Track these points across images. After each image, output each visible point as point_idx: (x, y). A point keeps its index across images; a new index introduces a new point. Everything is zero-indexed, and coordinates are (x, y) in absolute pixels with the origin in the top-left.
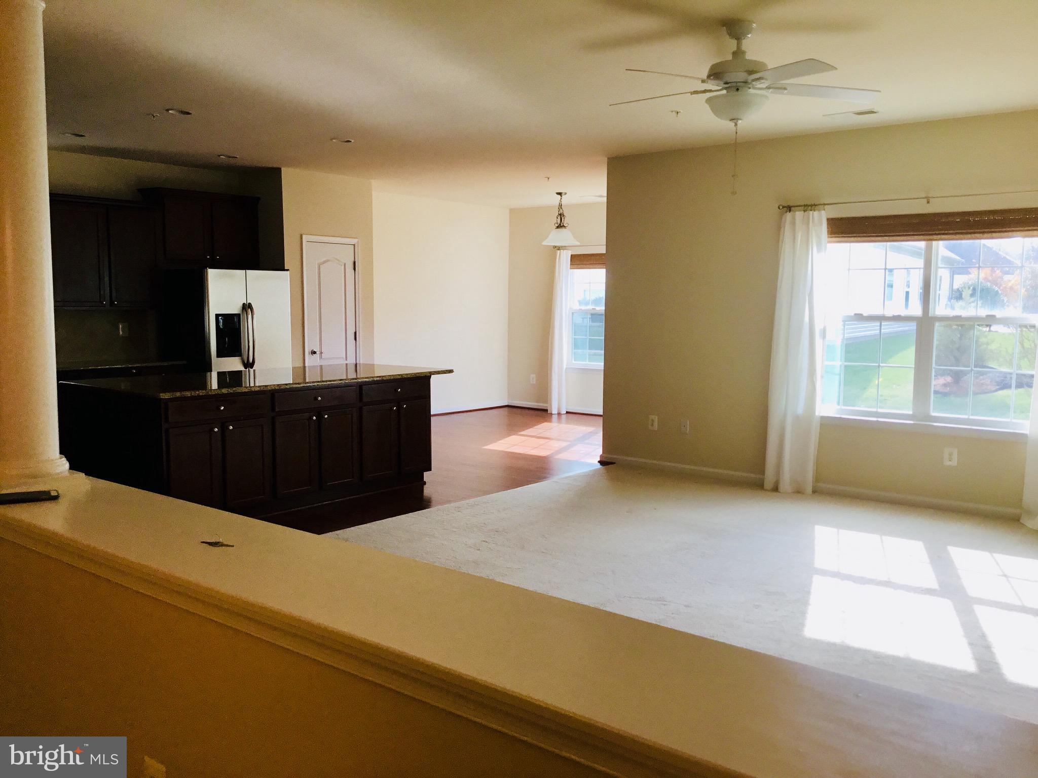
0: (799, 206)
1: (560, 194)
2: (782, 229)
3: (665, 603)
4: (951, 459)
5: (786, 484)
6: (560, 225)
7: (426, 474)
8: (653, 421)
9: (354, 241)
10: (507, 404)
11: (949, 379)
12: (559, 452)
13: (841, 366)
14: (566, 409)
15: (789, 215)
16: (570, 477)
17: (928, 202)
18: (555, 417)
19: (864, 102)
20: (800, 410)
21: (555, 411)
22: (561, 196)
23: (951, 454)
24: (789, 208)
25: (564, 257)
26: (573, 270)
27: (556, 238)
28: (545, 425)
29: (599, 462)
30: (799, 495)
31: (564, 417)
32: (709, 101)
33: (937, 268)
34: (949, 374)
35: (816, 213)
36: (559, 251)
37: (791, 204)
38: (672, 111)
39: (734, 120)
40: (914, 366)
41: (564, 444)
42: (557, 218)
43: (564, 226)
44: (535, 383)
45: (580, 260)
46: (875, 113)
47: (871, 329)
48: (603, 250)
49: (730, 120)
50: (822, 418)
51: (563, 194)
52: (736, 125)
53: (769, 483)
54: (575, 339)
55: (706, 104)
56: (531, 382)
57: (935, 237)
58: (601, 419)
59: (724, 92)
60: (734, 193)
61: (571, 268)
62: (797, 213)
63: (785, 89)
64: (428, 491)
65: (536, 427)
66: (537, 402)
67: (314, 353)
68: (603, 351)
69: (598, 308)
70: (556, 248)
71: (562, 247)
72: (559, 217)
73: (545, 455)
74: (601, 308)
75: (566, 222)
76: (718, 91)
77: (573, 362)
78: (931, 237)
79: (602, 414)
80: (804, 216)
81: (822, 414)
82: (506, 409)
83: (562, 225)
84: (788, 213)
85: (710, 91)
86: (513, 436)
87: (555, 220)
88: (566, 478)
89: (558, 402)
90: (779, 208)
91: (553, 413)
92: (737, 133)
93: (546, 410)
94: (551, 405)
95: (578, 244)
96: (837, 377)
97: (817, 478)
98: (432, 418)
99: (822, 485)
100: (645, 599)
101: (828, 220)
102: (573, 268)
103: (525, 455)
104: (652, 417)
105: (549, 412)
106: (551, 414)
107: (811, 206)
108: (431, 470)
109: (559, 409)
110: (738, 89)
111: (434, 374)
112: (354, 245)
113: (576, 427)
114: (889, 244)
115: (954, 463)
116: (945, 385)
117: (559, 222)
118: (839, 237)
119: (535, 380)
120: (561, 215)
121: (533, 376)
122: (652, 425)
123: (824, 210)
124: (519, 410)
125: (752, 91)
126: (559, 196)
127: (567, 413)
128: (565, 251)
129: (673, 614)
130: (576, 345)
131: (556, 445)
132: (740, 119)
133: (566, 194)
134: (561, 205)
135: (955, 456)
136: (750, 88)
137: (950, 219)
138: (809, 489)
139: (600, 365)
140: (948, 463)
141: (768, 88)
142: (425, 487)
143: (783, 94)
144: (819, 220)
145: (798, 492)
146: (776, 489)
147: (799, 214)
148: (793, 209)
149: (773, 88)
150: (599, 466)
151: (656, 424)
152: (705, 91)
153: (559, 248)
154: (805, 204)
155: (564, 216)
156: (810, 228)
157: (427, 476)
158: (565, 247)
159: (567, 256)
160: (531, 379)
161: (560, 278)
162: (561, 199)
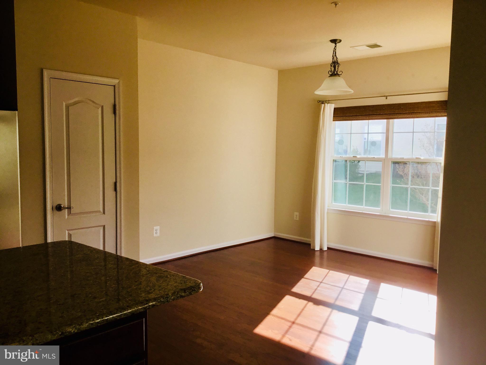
1: (334, 41)
9: (115, 82)
10: (273, 236)
14: (328, 245)
18: (317, 254)
21: (317, 248)
22: (336, 44)
25: (328, 111)
31: (325, 254)
36: (323, 105)
42: (331, 66)
43: (337, 74)
44: (298, 219)
45: (342, 113)
51: (338, 41)
56: (295, 219)
61: (333, 120)
66: (300, 236)
67: (59, 208)
70: (322, 102)
71: (326, 101)
72: (333, 65)
77: (334, 203)
83: (335, 73)
87: (328, 68)
93: (310, 245)
106: (314, 250)
109: (321, 246)
112: (114, 86)
119: (298, 217)
120: (335, 63)
121: (296, 214)
128: (329, 105)
133: (340, 41)
134: (336, 53)
155: (338, 63)
159: (330, 110)
160: (295, 216)
161: (324, 129)
162: (335, 46)
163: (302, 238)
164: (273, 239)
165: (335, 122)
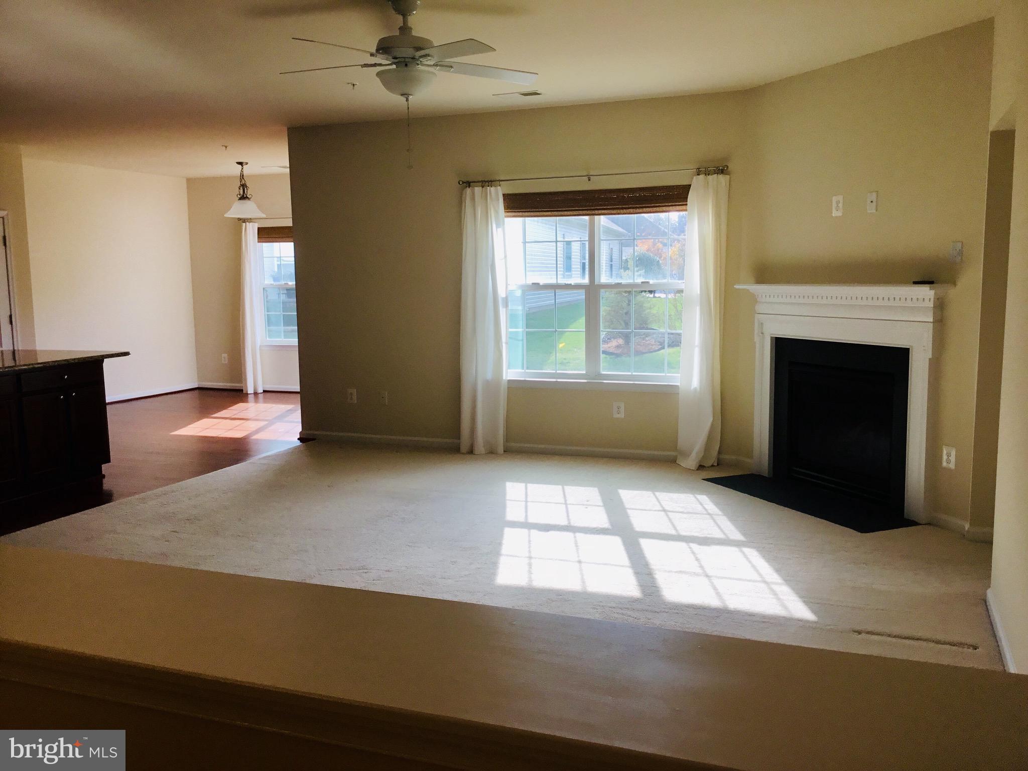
0: (478, 182)
1: (241, 163)
2: (464, 204)
3: (366, 571)
4: (620, 412)
5: (480, 447)
6: (243, 196)
7: (104, 467)
8: (351, 394)
9: (4, 213)
10: (197, 386)
11: (621, 341)
12: (257, 431)
13: (523, 332)
14: (263, 387)
15: (468, 191)
16: (269, 456)
17: (589, 180)
18: (251, 398)
19: (526, 83)
20: (489, 376)
21: (250, 390)
22: (242, 166)
23: (619, 408)
24: (468, 184)
25: (251, 231)
26: (261, 243)
27: (239, 210)
28: (240, 406)
29: (298, 439)
30: (493, 455)
31: (261, 396)
32: (379, 74)
33: (600, 240)
34: (620, 337)
35: (493, 189)
36: (244, 224)
37: (470, 180)
38: (349, 83)
39: (406, 95)
40: (584, 330)
41: (262, 424)
42: (239, 189)
43: (247, 197)
44: (226, 362)
45: (267, 234)
46: (539, 94)
47: (547, 298)
48: (289, 223)
49: (402, 95)
50: (509, 381)
51: (244, 164)
52: (407, 100)
53: (464, 447)
54: (268, 315)
55: (376, 78)
56: (223, 362)
57: (596, 212)
58: (299, 396)
59: (394, 66)
60: (410, 167)
61: (258, 242)
62: (476, 189)
63: (452, 67)
64: (107, 484)
65: (229, 408)
66: (230, 383)
68: (297, 327)
69: (290, 283)
70: (241, 221)
71: (247, 219)
72: (241, 188)
73: (240, 437)
74: (292, 283)
75: (249, 193)
76: (388, 65)
77: (268, 339)
78: (593, 212)
79: (299, 391)
80: (482, 191)
81: (509, 378)
82: (196, 392)
83: (245, 196)
84: (468, 188)
85: (380, 65)
86: (204, 419)
87: (236, 191)
88: (264, 458)
89: (253, 381)
90: (459, 183)
91: (249, 393)
92: (408, 108)
93: (242, 390)
94: (246, 384)
95: (264, 216)
96: (521, 343)
97: (507, 439)
98: (108, 407)
99: (513, 445)
100: (347, 569)
101: (504, 195)
102: (260, 242)
103: (219, 438)
104: (350, 391)
105: (244, 392)
106: (247, 394)
107: (488, 182)
108: (110, 462)
109: (255, 389)
110: (406, 65)
111: (106, 358)
112: (3, 218)
113: (274, 405)
114: (558, 218)
115: (622, 415)
116: (618, 347)
117: (242, 193)
118: (515, 212)
119: (226, 359)
120: (244, 186)
121: (225, 355)
122: (351, 399)
123: (500, 186)
124: (211, 392)
125: (420, 67)
126: (240, 166)
127: (264, 391)
128: (251, 224)
129: (374, 580)
130: (269, 321)
131: (252, 426)
132: (411, 95)
133: (247, 163)
134: (243, 175)
135: (622, 409)
136: (418, 64)
137: (609, 195)
138: (501, 449)
139: (294, 341)
140: (616, 416)
141: (436, 65)
142: (105, 481)
143: (449, 71)
144: (496, 194)
145: (492, 453)
146: (471, 452)
147: (478, 190)
148: (471, 184)
149: (440, 66)
150: (298, 443)
151: (355, 397)
152: (375, 65)
153: (244, 221)
154: (483, 180)
155: (246, 187)
156: (489, 203)
157: (105, 468)
158: (251, 219)
159: (253, 230)
160: (223, 359)
161: (247, 252)
162: (242, 169)
163: (212, 384)
164: (197, 390)
165: (260, 243)
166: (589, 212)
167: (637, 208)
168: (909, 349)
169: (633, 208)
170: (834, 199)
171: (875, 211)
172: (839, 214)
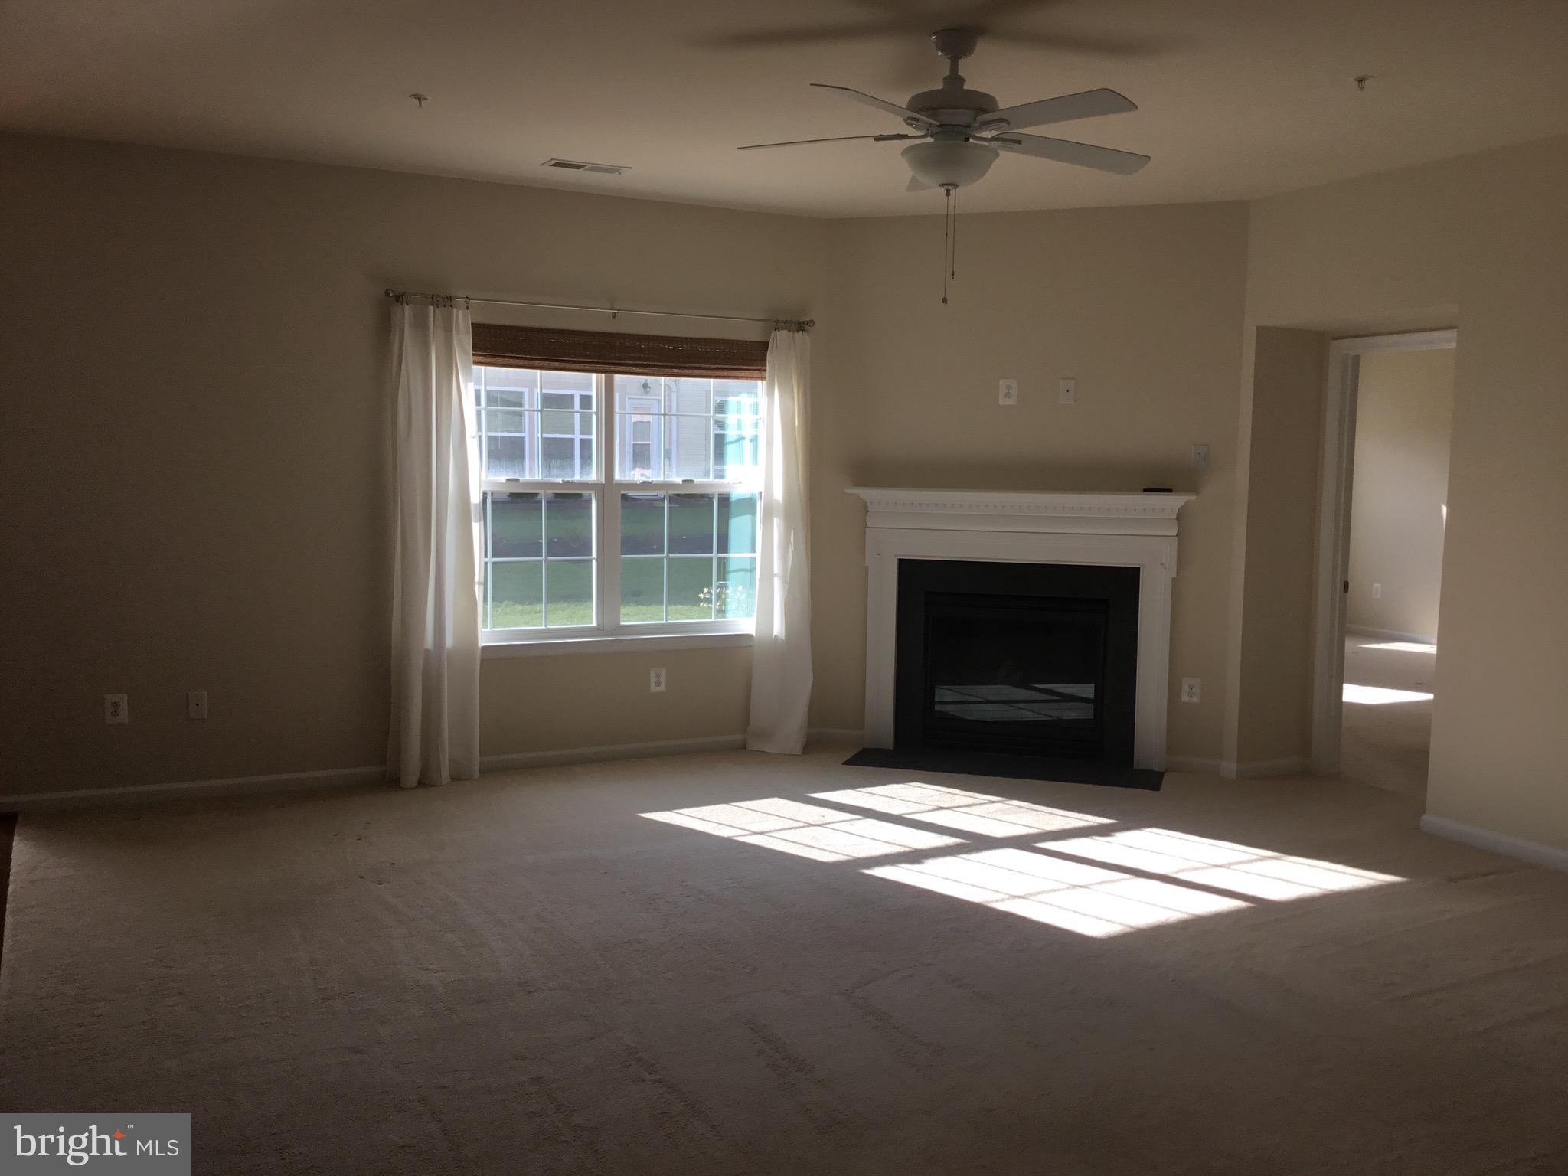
4: (658, 682)
17: (614, 316)
23: (658, 676)
24: (405, 297)
33: (623, 414)
35: (460, 312)
37: (407, 290)
40: (596, 557)
50: (487, 648)
52: (948, 193)
78: (612, 368)
81: (486, 643)
90: (387, 293)
101: (472, 324)
115: (662, 688)
123: (468, 308)
135: (663, 678)
137: (643, 344)
140: (653, 688)
144: (465, 321)
145: (459, 779)
148: (411, 298)
151: (124, 715)
154: (433, 293)
166: (606, 367)
167: (685, 368)
168: (1139, 568)
169: (680, 367)
170: (1003, 384)
171: (1072, 403)
172: (1011, 402)
